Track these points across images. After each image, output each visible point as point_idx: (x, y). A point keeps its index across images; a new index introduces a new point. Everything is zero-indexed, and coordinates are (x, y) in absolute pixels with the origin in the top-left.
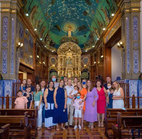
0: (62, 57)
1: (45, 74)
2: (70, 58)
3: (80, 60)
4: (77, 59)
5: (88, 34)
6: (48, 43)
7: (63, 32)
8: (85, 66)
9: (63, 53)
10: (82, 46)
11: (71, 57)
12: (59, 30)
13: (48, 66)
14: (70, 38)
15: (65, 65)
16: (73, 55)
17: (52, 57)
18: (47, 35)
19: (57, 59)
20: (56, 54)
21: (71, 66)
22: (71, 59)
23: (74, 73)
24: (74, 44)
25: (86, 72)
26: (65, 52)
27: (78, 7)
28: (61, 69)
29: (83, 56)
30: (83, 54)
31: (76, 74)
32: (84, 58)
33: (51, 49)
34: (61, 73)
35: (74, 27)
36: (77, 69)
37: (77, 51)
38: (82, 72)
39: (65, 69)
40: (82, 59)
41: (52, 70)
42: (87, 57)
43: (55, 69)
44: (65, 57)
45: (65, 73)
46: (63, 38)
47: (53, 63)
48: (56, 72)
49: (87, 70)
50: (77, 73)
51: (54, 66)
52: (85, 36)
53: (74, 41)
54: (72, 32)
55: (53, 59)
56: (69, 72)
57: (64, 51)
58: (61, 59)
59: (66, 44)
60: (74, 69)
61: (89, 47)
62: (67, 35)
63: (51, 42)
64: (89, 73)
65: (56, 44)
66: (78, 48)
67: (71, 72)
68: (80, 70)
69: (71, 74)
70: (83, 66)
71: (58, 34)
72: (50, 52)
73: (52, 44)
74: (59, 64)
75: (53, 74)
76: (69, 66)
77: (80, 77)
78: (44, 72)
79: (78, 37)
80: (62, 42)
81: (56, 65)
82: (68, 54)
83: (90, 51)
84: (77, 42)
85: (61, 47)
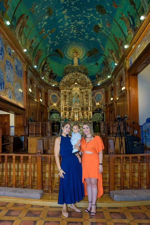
0: (65, 92)
1: (44, 116)
2: (76, 94)
3: (90, 97)
4: (87, 95)
6: (47, 74)
7: (66, 59)
8: (98, 104)
9: (68, 87)
10: (93, 78)
11: (79, 93)
12: (62, 57)
13: (47, 105)
14: (77, 67)
15: (71, 103)
16: (81, 90)
17: (52, 93)
18: (45, 63)
19: (59, 95)
20: (57, 89)
21: (79, 104)
22: (78, 96)
23: (83, 115)
24: (82, 75)
25: (99, 112)
26: (69, 86)
27: (86, 20)
28: (65, 109)
29: (95, 91)
30: (95, 88)
31: (86, 116)
32: (96, 94)
33: (52, 82)
34: (65, 115)
35: (82, 52)
36: (87, 109)
37: (86, 84)
38: (93, 113)
39: (70, 109)
40: (93, 95)
41: (53, 110)
42: (100, 93)
43: (57, 109)
44: (70, 93)
45: (70, 115)
46: (67, 68)
47: (55, 102)
48: (58, 113)
49: (100, 109)
50: (87, 114)
51: (55, 104)
52: (97, 64)
53: (82, 71)
54: (78, 59)
55: (54, 96)
56: (76, 113)
57: (69, 84)
58: (65, 96)
59: (71, 75)
60: (82, 109)
61: (103, 79)
62: (73, 64)
63: (51, 73)
64: (104, 114)
65: (57, 76)
66: (88, 80)
67: (79, 112)
68: (90, 110)
69: (79, 115)
70: (94, 105)
71: (60, 62)
72: (48, 86)
73: (52, 76)
74: (62, 103)
75: (54, 116)
76: (76, 105)
77: (90, 120)
78: (42, 113)
79: (87, 66)
80: (66, 73)
81: (59, 104)
82: (74, 89)
83: (103, 84)
84: (85, 73)
85: (65, 80)
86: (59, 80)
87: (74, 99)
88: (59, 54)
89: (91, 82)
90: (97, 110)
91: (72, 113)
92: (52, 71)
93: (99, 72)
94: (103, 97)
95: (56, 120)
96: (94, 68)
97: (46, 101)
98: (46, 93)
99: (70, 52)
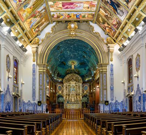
0: (67, 85)
1: (55, 99)
3: (81, 88)
4: (79, 87)
5: (87, 68)
6: (56, 74)
7: (67, 66)
8: (85, 92)
9: (68, 82)
10: (83, 77)
11: (74, 85)
12: (65, 65)
13: (56, 92)
14: (73, 70)
15: (69, 91)
16: (76, 83)
17: (59, 85)
18: (56, 69)
19: (63, 87)
20: (62, 83)
21: (74, 92)
22: (74, 87)
23: (77, 98)
24: (77, 75)
25: (86, 97)
26: (69, 82)
28: (66, 95)
29: (84, 84)
30: (84, 82)
31: (78, 99)
32: (84, 86)
33: (58, 79)
34: (66, 98)
35: (76, 63)
36: (79, 95)
37: (79, 80)
38: (83, 97)
39: (69, 95)
40: (83, 87)
41: (59, 95)
42: (87, 85)
43: (62, 95)
44: (69, 85)
45: (69, 98)
46: (68, 70)
47: (60, 90)
48: (62, 97)
49: (87, 95)
50: (79, 98)
51: (60, 92)
52: (85, 69)
53: (77, 72)
54: (75, 66)
55: (60, 87)
56: (73, 97)
57: (69, 80)
58: (66, 87)
59: (70, 75)
60: (76, 95)
61: (88, 78)
62: (71, 68)
63: (58, 74)
64: (88, 98)
65: (62, 75)
66: (80, 78)
67: (74, 97)
68: (81, 96)
69: (74, 98)
70: (84, 93)
71: (63, 68)
72: (57, 82)
74: (65, 91)
75: (60, 99)
76: (73, 93)
77: (81, 101)
78: (54, 97)
79: (80, 70)
80: (67, 74)
81: (63, 92)
82: (72, 83)
83: (88, 81)
84: (78, 74)
85: (66, 78)
86: (63, 77)
87: (72, 89)
88: (63, 64)
89: (81, 79)
91: (70, 97)
92: (59, 73)
93: (86, 73)
94: (88, 88)
95: (61, 101)
96: (84, 71)
97: (55, 90)
98: (56, 86)
99: (70, 63)
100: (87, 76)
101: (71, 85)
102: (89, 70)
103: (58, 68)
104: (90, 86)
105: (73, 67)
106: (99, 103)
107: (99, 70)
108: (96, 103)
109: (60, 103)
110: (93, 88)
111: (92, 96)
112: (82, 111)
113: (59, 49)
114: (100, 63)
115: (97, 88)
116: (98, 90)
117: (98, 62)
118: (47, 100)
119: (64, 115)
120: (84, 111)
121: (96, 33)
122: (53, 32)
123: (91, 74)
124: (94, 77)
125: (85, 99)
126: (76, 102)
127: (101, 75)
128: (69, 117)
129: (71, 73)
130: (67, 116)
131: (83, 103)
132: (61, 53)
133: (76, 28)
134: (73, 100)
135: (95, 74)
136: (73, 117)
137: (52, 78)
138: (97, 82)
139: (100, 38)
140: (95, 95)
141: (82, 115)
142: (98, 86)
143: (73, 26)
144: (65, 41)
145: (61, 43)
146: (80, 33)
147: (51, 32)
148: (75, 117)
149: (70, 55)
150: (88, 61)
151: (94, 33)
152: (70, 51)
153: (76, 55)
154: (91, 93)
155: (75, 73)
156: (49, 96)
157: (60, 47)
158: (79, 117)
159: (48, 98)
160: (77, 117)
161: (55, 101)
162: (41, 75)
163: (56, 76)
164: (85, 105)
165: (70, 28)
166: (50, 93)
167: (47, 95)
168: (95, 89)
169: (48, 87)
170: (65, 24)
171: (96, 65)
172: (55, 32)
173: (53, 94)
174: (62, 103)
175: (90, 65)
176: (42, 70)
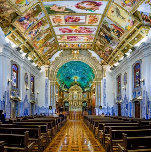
0: (71, 94)
3: (82, 96)
4: (80, 95)
5: (86, 81)
6: (64, 86)
7: (72, 80)
8: (85, 99)
9: (72, 92)
10: (83, 88)
11: (77, 94)
12: (70, 79)
14: (76, 83)
15: (73, 98)
16: (78, 92)
18: (63, 82)
19: (68, 95)
20: (68, 92)
21: (77, 99)
23: (78, 103)
24: (79, 87)
27: (80, 71)
28: (71, 101)
30: (84, 92)
31: (80, 104)
32: (84, 95)
34: (71, 103)
35: (78, 78)
36: (80, 101)
38: (83, 103)
39: (73, 101)
41: (66, 101)
42: (86, 94)
43: (68, 101)
44: (73, 94)
46: (72, 83)
47: (66, 97)
49: (86, 101)
51: (67, 99)
52: (85, 82)
53: (79, 84)
55: (66, 95)
56: (76, 102)
57: (73, 90)
58: (71, 95)
59: (73, 86)
60: (78, 101)
61: (87, 89)
62: (74, 81)
63: (65, 85)
64: (87, 103)
65: (68, 86)
66: (81, 89)
68: (82, 101)
70: (83, 99)
71: (69, 81)
72: (64, 91)
73: (66, 87)
74: (70, 98)
75: (67, 104)
77: (82, 105)
78: (61, 103)
79: (81, 82)
80: (71, 85)
81: (68, 99)
82: (75, 92)
83: (87, 91)
84: (80, 85)
85: (71, 88)
86: (68, 88)
87: (75, 97)
88: (68, 78)
90: (84, 101)
91: (74, 103)
93: (86, 85)
94: (87, 96)
95: (67, 106)
96: (84, 84)
97: (63, 98)
98: (63, 94)
99: (73, 78)
100: (86, 87)
101: (75, 94)
102: (88, 83)
103: (65, 81)
104: (88, 94)
105: (76, 81)
106: (95, 108)
107: (95, 83)
108: (93, 107)
109: (66, 107)
110: (90, 96)
111: (90, 102)
112: (83, 113)
113: (65, 68)
114: (96, 78)
115: (94, 96)
116: (94, 97)
117: (94, 77)
118: (56, 105)
119: (69, 116)
120: (84, 113)
121: (93, 57)
122: (61, 56)
123: (89, 86)
124: (91, 88)
125: (85, 104)
126: (78, 106)
127: (97, 86)
128: (72, 118)
129: (74, 85)
130: (71, 118)
131: (83, 107)
132: (67, 71)
133: (78, 53)
134: (76, 105)
135: (92, 86)
136: (75, 118)
137: (60, 89)
138: (94, 92)
139: (96, 61)
140: (92, 101)
141: (82, 116)
142: (94, 95)
143: (75, 52)
144: (70, 62)
145: (67, 64)
146: (81, 57)
147: (59, 56)
148: (77, 118)
149: (73, 72)
150: (87, 77)
151: (92, 57)
152: (74, 69)
153: (78, 72)
154: (89, 100)
155: (77, 85)
156: (58, 102)
157: (66, 67)
158: (80, 118)
159: (57, 103)
160: (79, 118)
161: (63, 105)
162: (52, 86)
163: (63, 87)
164: (84, 108)
165: (74, 53)
166: (59, 100)
167: (56, 101)
168: (92, 97)
169: (57, 95)
170: (70, 51)
171: (93, 79)
172: (62, 56)
173: (61, 101)
174: (68, 107)
175: (88, 79)
176: (52, 83)
